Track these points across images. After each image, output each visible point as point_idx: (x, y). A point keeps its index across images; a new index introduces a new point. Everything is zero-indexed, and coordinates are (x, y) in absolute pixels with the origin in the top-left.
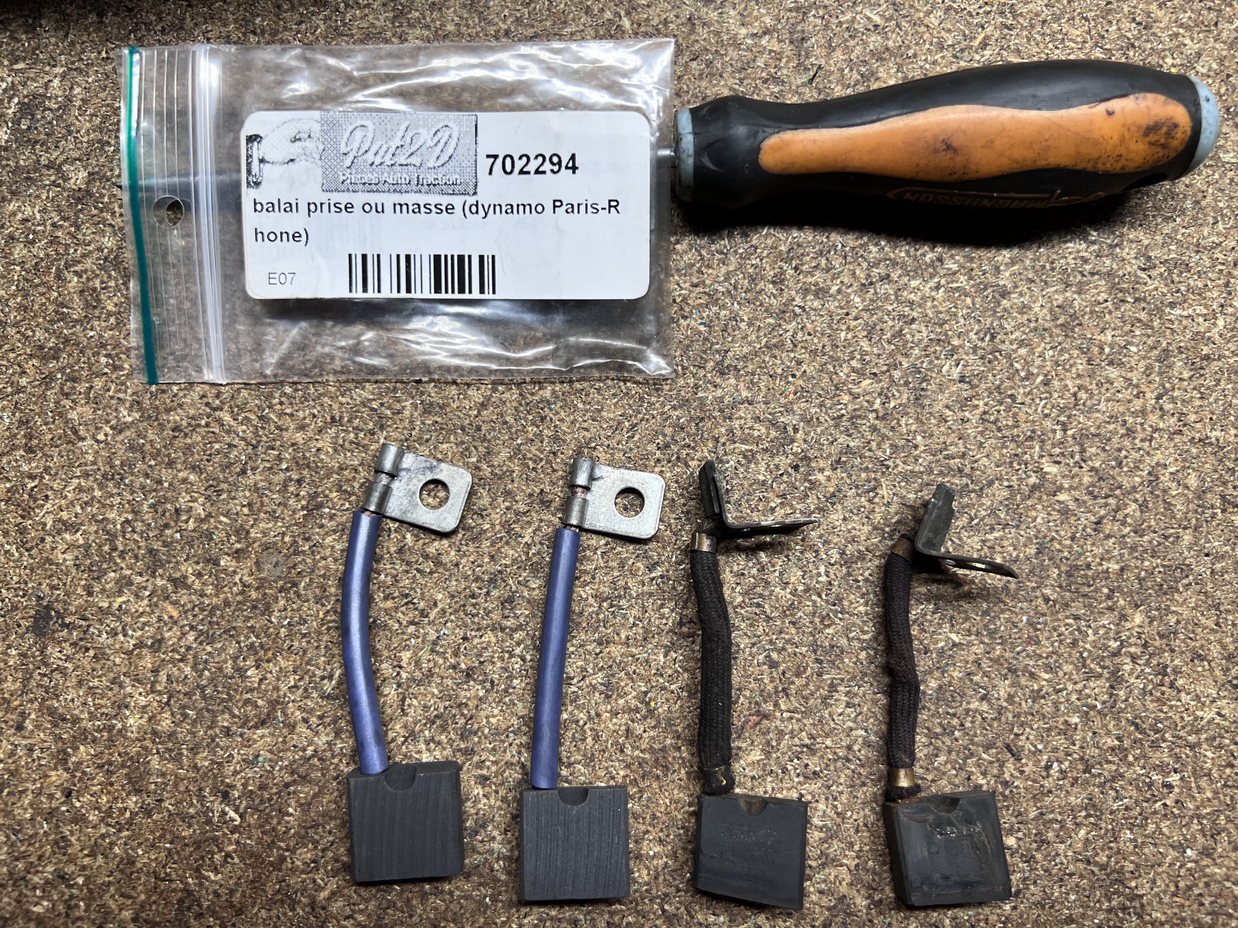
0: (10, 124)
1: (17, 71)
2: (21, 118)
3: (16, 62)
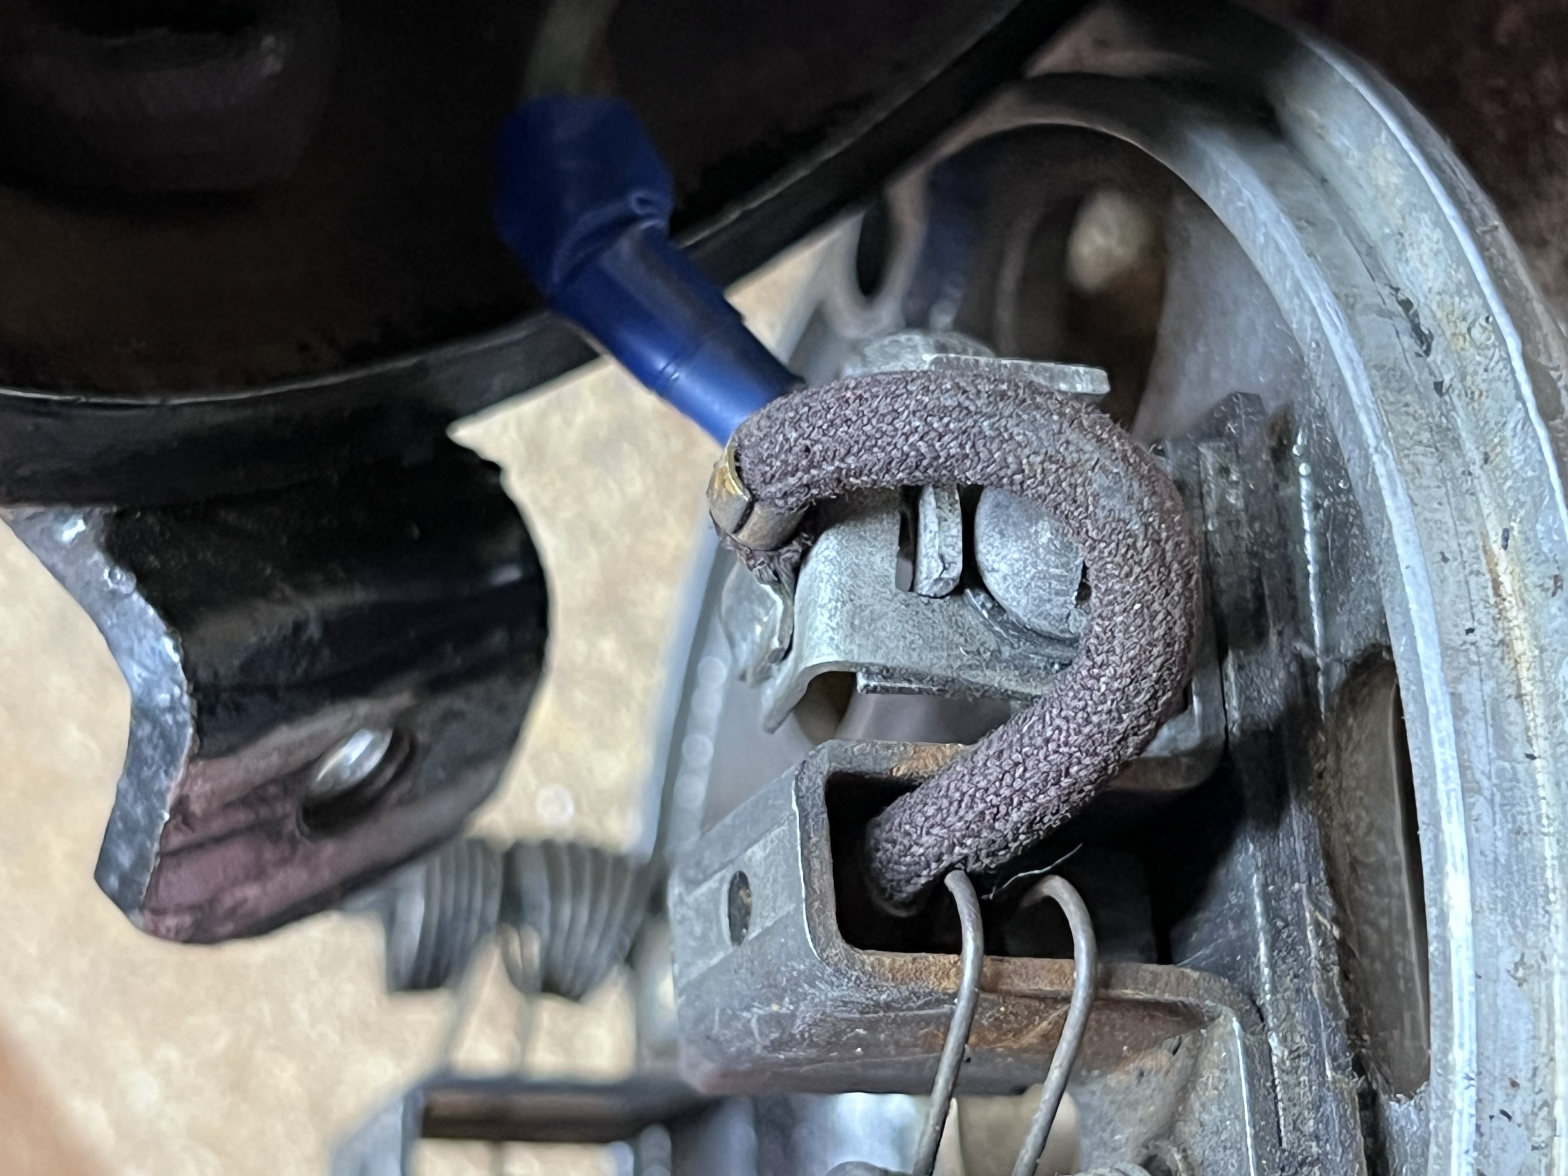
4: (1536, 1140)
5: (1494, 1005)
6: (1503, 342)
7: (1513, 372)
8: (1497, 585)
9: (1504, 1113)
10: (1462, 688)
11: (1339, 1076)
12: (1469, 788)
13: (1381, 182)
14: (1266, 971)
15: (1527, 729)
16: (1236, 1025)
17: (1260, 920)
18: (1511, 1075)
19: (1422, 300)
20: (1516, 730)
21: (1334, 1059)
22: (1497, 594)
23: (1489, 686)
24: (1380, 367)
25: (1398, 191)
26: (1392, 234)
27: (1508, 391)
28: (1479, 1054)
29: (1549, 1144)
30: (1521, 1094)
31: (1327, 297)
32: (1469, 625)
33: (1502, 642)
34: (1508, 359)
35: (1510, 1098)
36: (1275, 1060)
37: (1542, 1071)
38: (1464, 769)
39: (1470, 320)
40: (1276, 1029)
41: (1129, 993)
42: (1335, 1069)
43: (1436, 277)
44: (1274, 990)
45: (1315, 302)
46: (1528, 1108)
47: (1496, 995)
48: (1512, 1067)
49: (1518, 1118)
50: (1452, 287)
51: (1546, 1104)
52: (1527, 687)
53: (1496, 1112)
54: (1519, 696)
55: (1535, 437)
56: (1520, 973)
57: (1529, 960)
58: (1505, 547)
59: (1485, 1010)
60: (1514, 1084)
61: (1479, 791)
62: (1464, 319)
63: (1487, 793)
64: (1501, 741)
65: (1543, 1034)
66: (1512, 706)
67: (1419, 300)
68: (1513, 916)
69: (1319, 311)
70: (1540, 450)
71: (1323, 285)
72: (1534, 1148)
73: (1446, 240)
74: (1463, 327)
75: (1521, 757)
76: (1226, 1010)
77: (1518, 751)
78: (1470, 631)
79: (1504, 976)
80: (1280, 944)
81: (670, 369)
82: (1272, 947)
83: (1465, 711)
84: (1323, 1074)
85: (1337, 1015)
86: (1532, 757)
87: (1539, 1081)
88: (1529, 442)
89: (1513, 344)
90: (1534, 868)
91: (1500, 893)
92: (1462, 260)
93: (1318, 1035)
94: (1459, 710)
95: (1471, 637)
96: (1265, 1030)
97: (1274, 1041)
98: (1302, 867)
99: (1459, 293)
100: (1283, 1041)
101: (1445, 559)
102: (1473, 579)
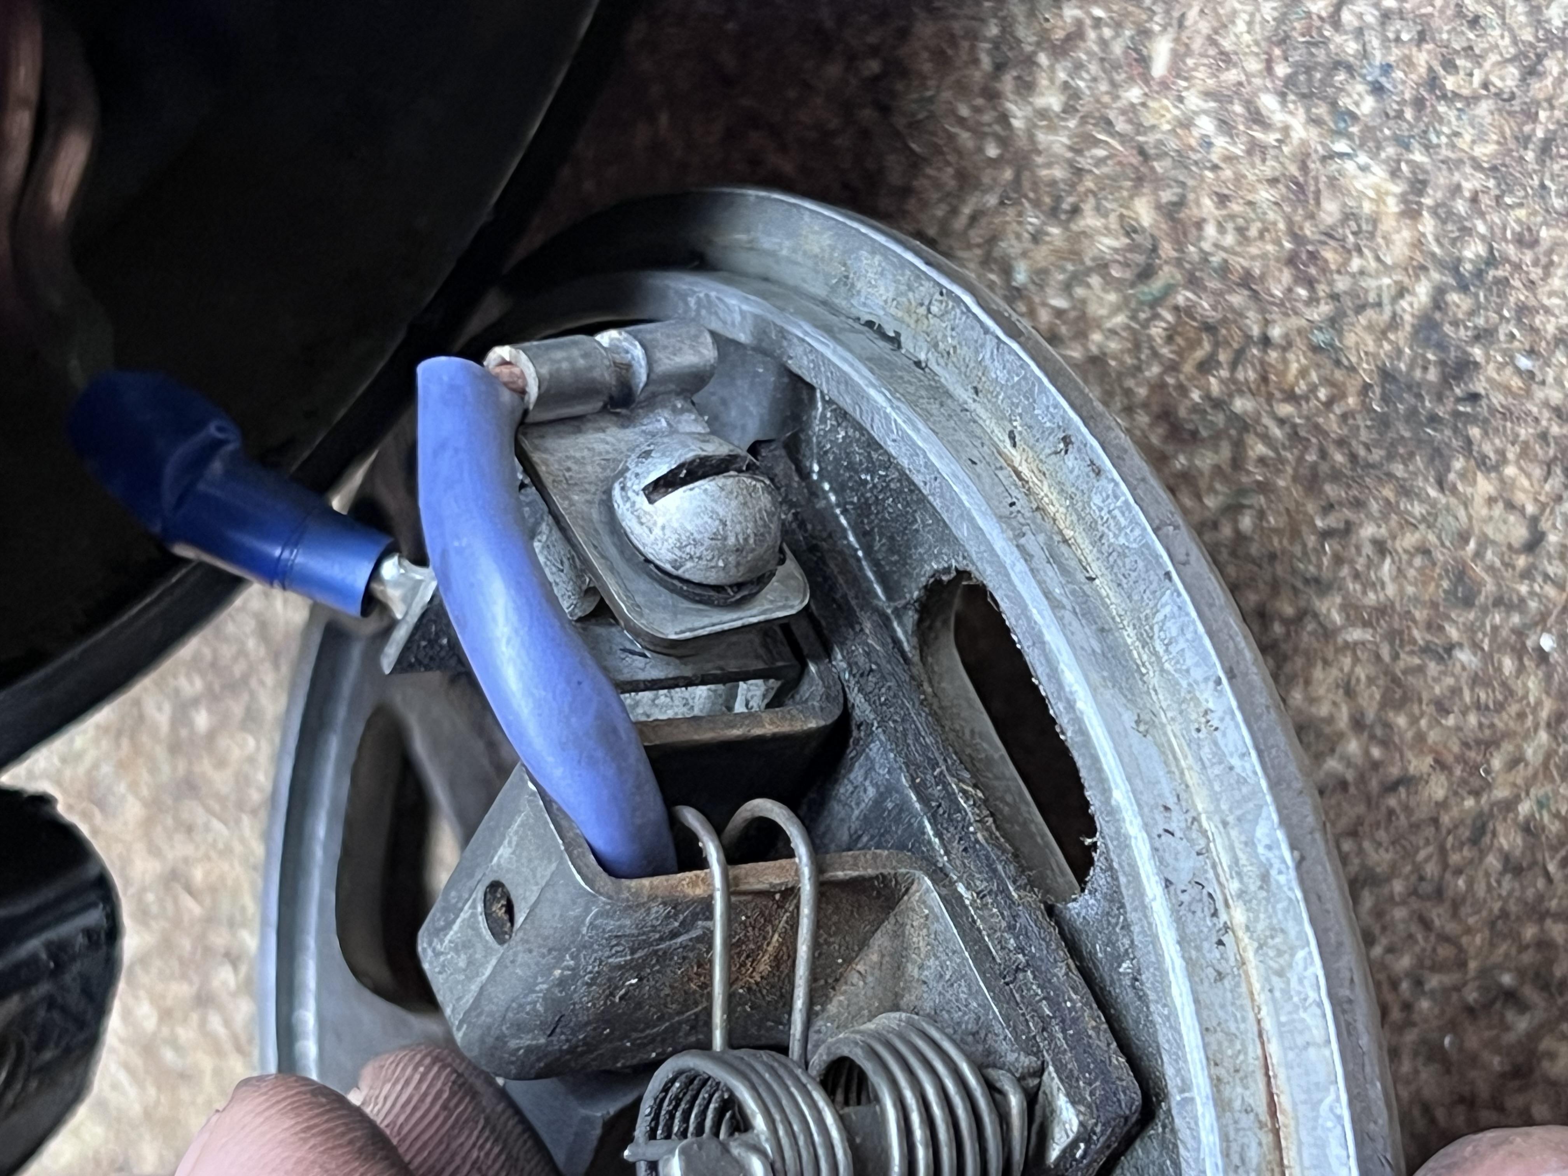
0: (1341, 146)
1: (1177, 68)
2: (1333, 104)
3: (1144, 61)
4: (1198, 848)
5: (1131, 754)
6: (958, 300)
7: (975, 316)
8: (1018, 474)
9: (1166, 831)
10: (1022, 541)
11: (1022, 893)
12: (1055, 605)
13: (817, 250)
14: (936, 841)
15: (1080, 561)
16: (929, 883)
17: (917, 806)
18: (1161, 803)
19: (881, 313)
20: (1073, 563)
21: (1014, 882)
22: (1021, 479)
23: (1041, 538)
24: (870, 359)
25: (833, 248)
26: (840, 280)
27: (978, 332)
28: (1134, 792)
29: (1208, 850)
30: (1176, 815)
31: (807, 327)
32: (1010, 501)
33: (1038, 508)
34: (968, 309)
35: (1168, 819)
36: (967, 902)
37: (1183, 796)
38: (1047, 594)
39: (926, 303)
40: (960, 879)
41: (840, 874)
42: (1017, 889)
43: (887, 291)
44: (947, 853)
45: (801, 335)
46: (1183, 825)
47: (1130, 746)
48: (1161, 795)
49: (1178, 834)
50: (903, 288)
51: (1194, 819)
52: (1069, 533)
53: (1161, 832)
54: (1065, 541)
55: (1012, 351)
56: (1142, 728)
57: (1146, 717)
58: (1014, 445)
59: (1126, 759)
60: (1167, 809)
61: (1064, 607)
62: (922, 304)
63: (1069, 607)
64: (1064, 571)
65: (1174, 769)
66: (1064, 548)
67: (879, 316)
68: (1121, 688)
69: (807, 339)
70: (1020, 358)
71: (803, 323)
72: (1198, 854)
73: (886, 258)
74: (922, 310)
75: (1084, 580)
76: (918, 873)
77: (1081, 577)
78: (1012, 504)
79: (1131, 731)
80: (940, 819)
81: (286, 554)
82: (934, 823)
83: (1032, 556)
84: (1009, 896)
85: (1004, 851)
86: (1091, 579)
87: (1184, 804)
88: (1007, 357)
89: (968, 299)
90: (1123, 653)
91: (1105, 674)
92: (905, 264)
93: (995, 871)
94: (1027, 556)
95: (1014, 508)
96: (952, 883)
97: (961, 888)
98: (937, 755)
99: (910, 288)
100: (968, 887)
101: (974, 463)
102: (999, 473)
